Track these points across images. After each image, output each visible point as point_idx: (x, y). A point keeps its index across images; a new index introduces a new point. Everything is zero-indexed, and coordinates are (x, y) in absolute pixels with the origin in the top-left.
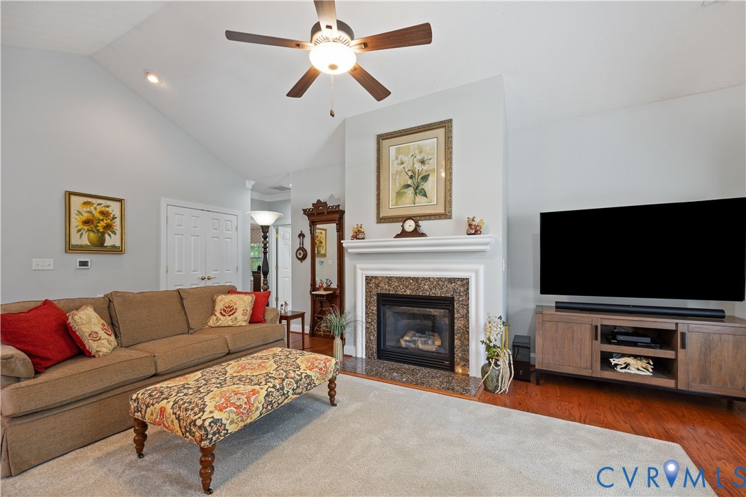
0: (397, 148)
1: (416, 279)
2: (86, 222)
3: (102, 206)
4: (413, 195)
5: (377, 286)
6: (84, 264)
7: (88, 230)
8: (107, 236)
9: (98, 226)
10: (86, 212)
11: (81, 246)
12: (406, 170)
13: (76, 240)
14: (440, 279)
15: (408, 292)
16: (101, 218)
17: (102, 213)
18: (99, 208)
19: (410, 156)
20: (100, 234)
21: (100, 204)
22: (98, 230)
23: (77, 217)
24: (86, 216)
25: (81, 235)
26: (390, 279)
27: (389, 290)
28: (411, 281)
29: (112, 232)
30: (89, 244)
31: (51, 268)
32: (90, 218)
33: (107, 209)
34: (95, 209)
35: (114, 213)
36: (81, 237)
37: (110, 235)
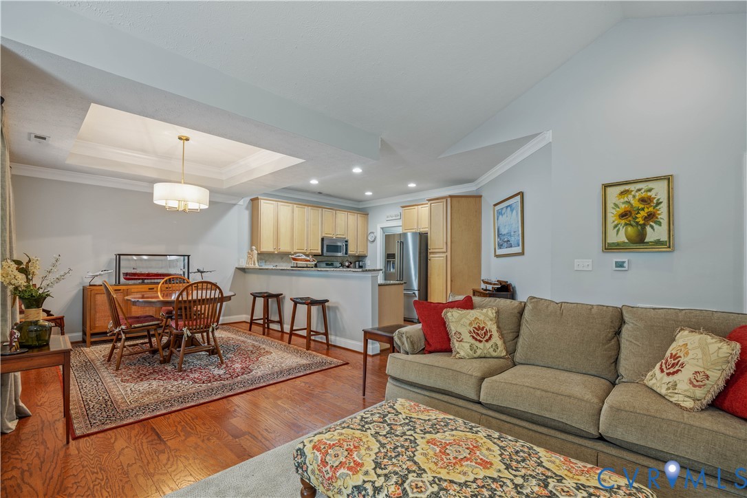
2: (623, 215)
3: (642, 191)
6: (620, 265)
7: (626, 224)
8: (648, 229)
9: (637, 218)
10: (623, 203)
11: (618, 244)
13: (613, 238)
16: (641, 206)
17: (643, 200)
18: (638, 195)
20: (639, 227)
21: (639, 190)
22: (637, 223)
23: (614, 211)
24: (623, 207)
25: (618, 231)
29: (655, 222)
30: (627, 241)
31: (590, 268)
32: (628, 209)
33: (649, 194)
34: (634, 196)
35: (658, 197)
36: (617, 234)
37: (652, 227)
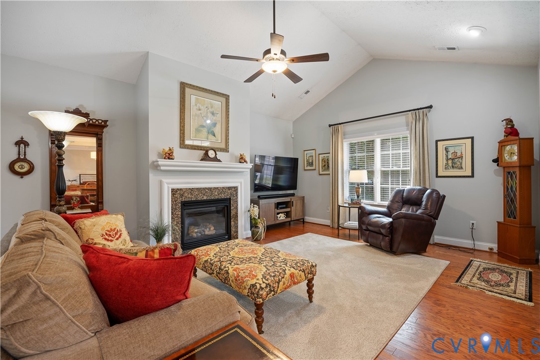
0: (196, 98)
1: (210, 189)
4: (207, 134)
5: (182, 196)
12: (203, 116)
14: (223, 188)
15: (205, 198)
19: (205, 107)
26: (192, 190)
27: (192, 198)
28: (207, 190)
